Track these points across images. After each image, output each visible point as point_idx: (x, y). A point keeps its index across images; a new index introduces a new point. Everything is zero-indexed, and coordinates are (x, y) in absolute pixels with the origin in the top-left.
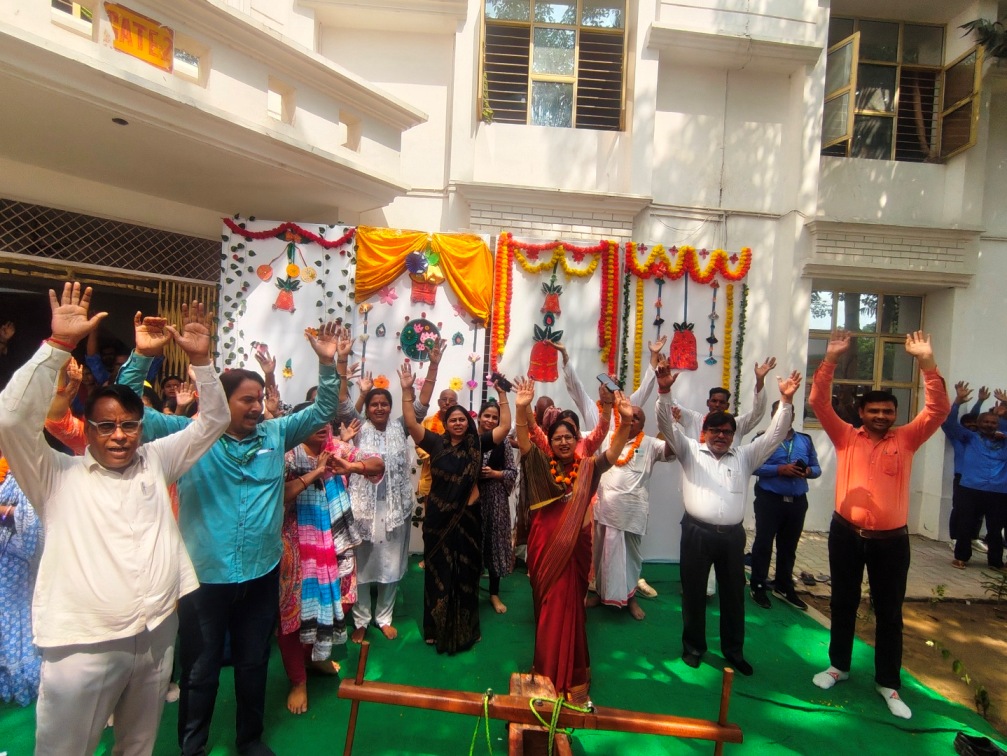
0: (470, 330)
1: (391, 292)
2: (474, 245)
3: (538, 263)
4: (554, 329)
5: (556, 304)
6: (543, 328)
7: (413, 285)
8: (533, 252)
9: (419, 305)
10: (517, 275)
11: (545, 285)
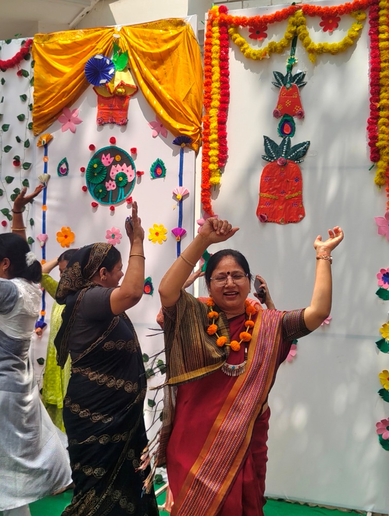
0: (174, 154)
1: (74, 115)
2: (172, 32)
3: (266, 43)
4: (295, 141)
5: (297, 102)
6: (278, 141)
7: (99, 102)
8: (258, 28)
9: (107, 127)
10: (235, 66)
11: (278, 75)
